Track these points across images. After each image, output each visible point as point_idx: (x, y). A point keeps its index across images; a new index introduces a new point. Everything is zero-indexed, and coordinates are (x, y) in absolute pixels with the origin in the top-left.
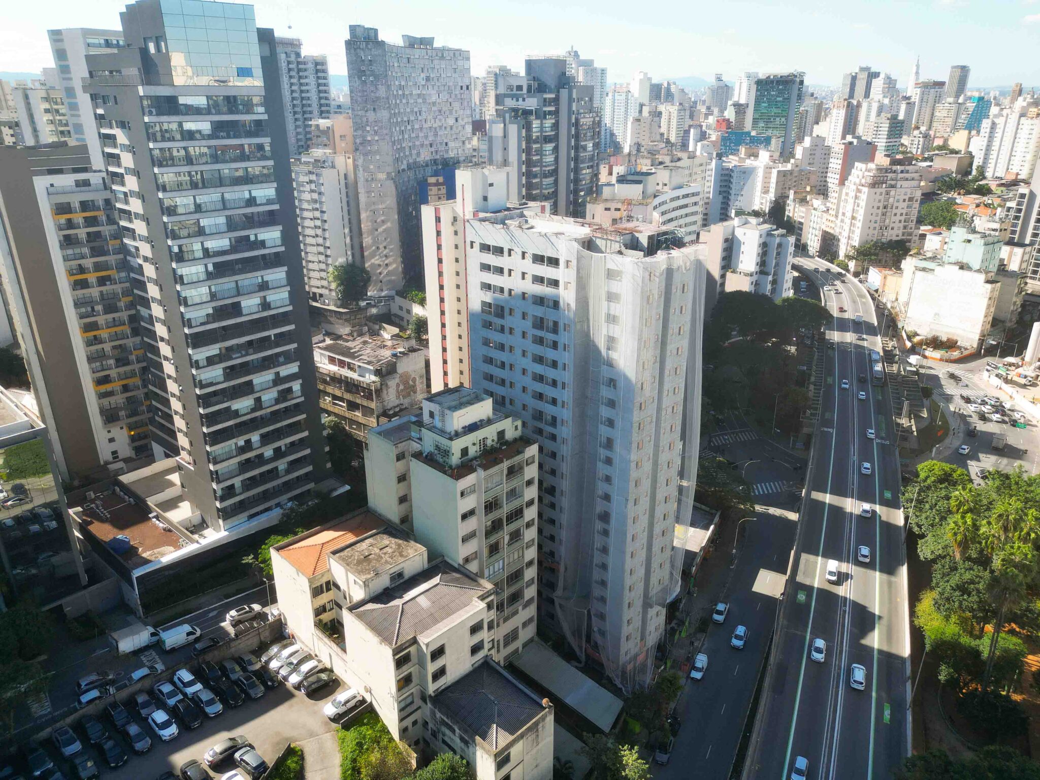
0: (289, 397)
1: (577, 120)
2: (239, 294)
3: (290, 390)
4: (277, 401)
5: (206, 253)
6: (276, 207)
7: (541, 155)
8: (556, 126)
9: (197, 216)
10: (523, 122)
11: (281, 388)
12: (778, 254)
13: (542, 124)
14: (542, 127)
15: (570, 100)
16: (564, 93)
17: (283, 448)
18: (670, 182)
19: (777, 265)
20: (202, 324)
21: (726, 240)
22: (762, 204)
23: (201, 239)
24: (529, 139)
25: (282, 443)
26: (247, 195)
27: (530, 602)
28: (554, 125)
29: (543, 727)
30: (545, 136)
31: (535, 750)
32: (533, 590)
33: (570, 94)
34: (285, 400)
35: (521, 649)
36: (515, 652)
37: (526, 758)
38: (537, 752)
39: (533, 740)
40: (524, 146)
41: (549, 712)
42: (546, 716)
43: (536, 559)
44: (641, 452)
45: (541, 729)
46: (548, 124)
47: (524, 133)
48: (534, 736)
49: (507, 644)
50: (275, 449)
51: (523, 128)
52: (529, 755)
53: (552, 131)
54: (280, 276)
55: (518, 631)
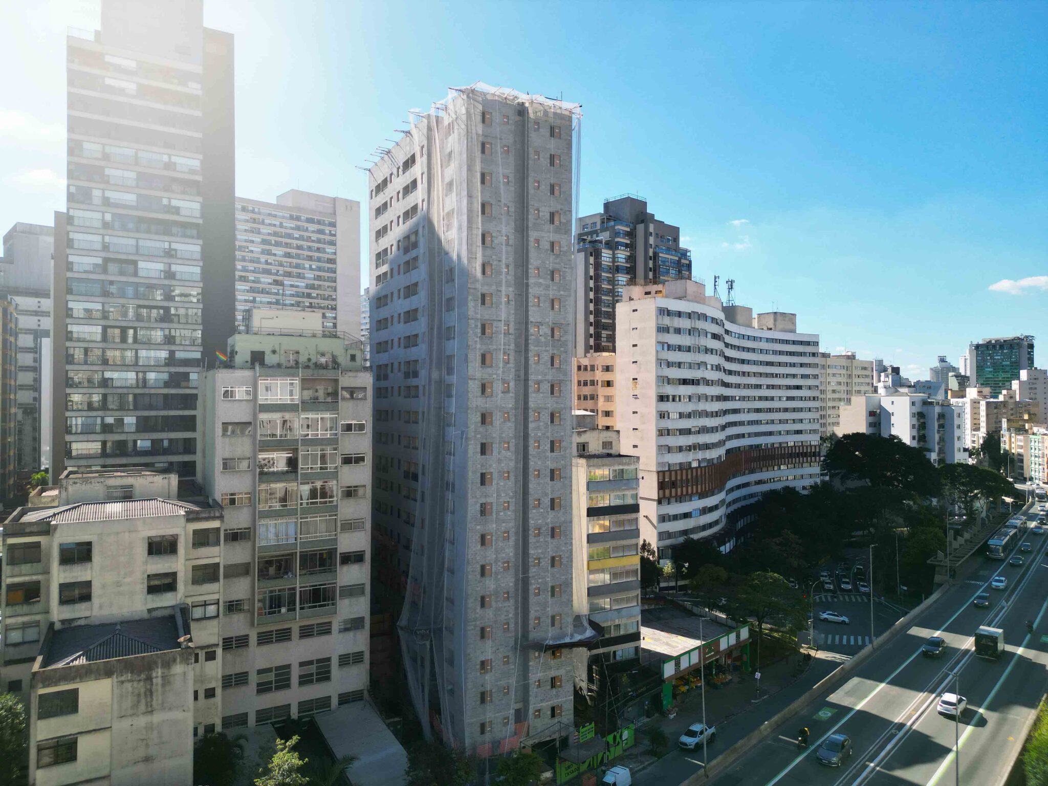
0: (183, 384)
1: (655, 255)
2: (137, 253)
3: (186, 376)
4: (167, 385)
5: (106, 202)
6: (199, 178)
7: (614, 285)
8: (632, 259)
9: (103, 163)
10: (591, 250)
11: (173, 370)
12: (941, 426)
13: (614, 254)
14: (614, 258)
15: (647, 234)
16: (640, 228)
17: (166, 443)
18: (775, 325)
19: (942, 440)
20: (86, 272)
21: (872, 414)
22: (974, 442)
23: (102, 186)
24: (598, 266)
25: (166, 436)
26: (165, 158)
27: (354, 624)
28: (629, 257)
29: (166, 681)
30: (617, 266)
31: (142, 721)
32: (360, 607)
33: (646, 228)
34: (178, 386)
35: (335, 702)
36: (325, 702)
37: (116, 725)
38: (150, 728)
39: (139, 695)
40: (592, 273)
41: (181, 655)
42: (175, 660)
43: (368, 557)
44: (489, 370)
45: (159, 681)
46: (622, 255)
47: (592, 260)
48: (141, 687)
49: (305, 680)
50: (153, 441)
51: (592, 255)
52: (126, 724)
53: (627, 262)
54: (192, 248)
55: (329, 666)
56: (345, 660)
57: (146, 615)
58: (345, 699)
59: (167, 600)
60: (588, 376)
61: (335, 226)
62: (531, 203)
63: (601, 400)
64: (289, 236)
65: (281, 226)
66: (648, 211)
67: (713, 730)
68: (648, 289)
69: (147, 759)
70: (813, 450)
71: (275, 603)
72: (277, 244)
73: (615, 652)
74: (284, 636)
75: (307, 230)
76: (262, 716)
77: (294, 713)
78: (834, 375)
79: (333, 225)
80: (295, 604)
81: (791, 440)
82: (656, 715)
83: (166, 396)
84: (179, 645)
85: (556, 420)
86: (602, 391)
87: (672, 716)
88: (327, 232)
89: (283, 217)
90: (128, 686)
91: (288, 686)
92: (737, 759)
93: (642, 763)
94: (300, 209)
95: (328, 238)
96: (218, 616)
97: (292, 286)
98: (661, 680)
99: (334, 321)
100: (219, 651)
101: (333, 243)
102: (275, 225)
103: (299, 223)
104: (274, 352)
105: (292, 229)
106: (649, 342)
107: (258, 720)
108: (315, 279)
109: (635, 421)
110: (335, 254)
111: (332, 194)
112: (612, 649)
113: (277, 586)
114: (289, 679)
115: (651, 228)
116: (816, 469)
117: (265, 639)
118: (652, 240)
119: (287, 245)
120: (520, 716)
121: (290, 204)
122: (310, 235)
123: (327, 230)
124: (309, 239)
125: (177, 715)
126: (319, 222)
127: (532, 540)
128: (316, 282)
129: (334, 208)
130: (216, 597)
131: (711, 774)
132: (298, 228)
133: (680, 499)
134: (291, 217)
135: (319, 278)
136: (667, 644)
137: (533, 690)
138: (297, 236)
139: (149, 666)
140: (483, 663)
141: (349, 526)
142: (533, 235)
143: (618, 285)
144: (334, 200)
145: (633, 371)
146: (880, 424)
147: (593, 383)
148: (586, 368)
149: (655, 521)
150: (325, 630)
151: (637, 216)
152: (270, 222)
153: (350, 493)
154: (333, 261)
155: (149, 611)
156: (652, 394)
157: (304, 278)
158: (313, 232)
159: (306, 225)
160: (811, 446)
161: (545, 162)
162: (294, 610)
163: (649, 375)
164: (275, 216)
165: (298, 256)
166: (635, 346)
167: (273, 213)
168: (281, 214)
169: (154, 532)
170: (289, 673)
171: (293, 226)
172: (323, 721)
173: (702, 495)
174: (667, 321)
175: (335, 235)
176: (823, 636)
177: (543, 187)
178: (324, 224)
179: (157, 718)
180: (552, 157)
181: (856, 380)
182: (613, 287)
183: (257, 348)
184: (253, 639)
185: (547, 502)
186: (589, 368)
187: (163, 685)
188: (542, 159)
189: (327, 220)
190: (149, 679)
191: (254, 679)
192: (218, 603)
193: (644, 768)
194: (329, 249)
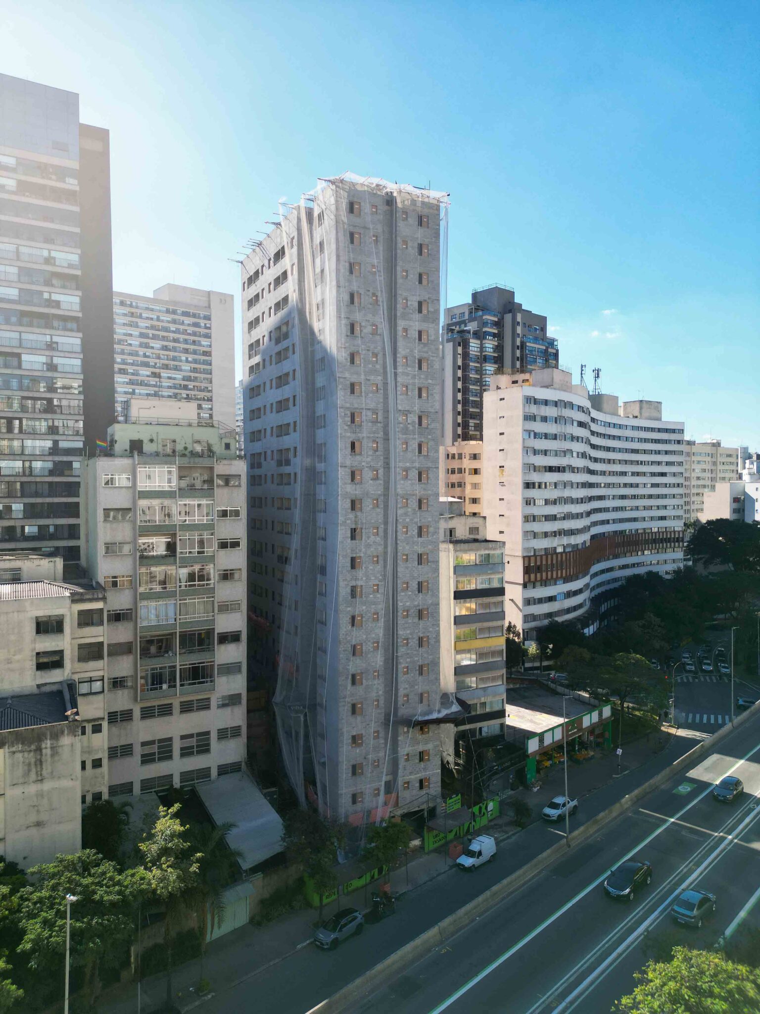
0: (66, 473)
1: (523, 344)
2: (20, 346)
3: (69, 464)
4: (52, 473)
6: (78, 273)
7: (481, 375)
8: (499, 348)
10: (459, 340)
11: (57, 458)
13: (481, 344)
14: (482, 348)
15: (515, 324)
16: (508, 317)
17: (52, 529)
18: (641, 413)
21: (736, 500)
24: (466, 355)
25: (51, 522)
26: (45, 253)
27: (232, 700)
28: (497, 346)
29: (55, 751)
30: (485, 356)
31: (32, 789)
32: (238, 684)
33: (514, 318)
34: (61, 474)
35: (214, 773)
36: (204, 773)
37: (9, 793)
38: (40, 795)
39: (29, 764)
40: (460, 362)
41: (69, 727)
42: (63, 732)
43: (244, 637)
44: (358, 458)
45: (49, 751)
46: (490, 345)
47: (460, 350)
48: (31, 757)
49: (186, 752)
50: (40, 527)
51: (459, 345)
52: (17, 791)
53: (494, 352)
54: (72, 341)
55: (209, 739)
56: (223, 734)
57: (35, 690)
58: (224, 770)
59: (55, 676)
60: (455, 464)
61: (209, 319)
62: (399, 292)
63: (468, 488)
64: (166, 330)
65: (158, 319)
66: (516, 301)
67: (575, 803)
68: (516, 377)
69: (39, 824)
70: (677, 536)
71: (157, 680)
72: (155, 337)
73: (480, 729)
74: (166, 710)
75: (183, 323)
76: (147, 785)
77: (177, 783)
78: (699, 462)
79: (208, 318)
80: (175, 681)
81: (655, 526)
82: (521, 788)
83: (50, 484)
84: (66, 718)
85: (424, 507)
86: (469, 479)
87: (535, 790)
88: (203, 325)
89: (160, 311)
90: (19, 756)
91: (170, 757)
92: (598, 830)
93: (506, 832)
94: (175, 303)
95: (203, 331)
96: (103, 691)
97: (170, 378)
98: (524, 755)
99: (210, 412)
100: (105, 725)
101: (208, 336)
102: (152, 319)
103: (176, 317)
104: (152, 441)
105: (169, 322)
106: (516, 429)
107: (143, 788)
108: (191, 371)
109: (502, 508)
110: (210, 346)
111: (207, 288)
112: (478, 725)
113: (159, 663)
114: (171, 751)
115: (519, 318)
116: (680, 555)
117: (147, 714)
118: (519, 330)
119: (164, 338)
120: (390, 787)
121: (166, 297)
122: (186, 328)
123: (202, 323)
124: (185, 332)
125: (65, 783)
126: (194, 316)
127: (401, 621)
128: (192, 375)
129: (209, 301)
130: (101, 673)
131: (573, 844)
132: (174, 322)
133: (545, 583)
134: (168, 311)
135: (195, 370)
136: (531, 721)
137: (402, 763)
138: (174, 329)
139: (39, 738)
140: (354, 738)
141: (225, 608)
142: (401, 324)
143: (486, 374)
144: (209, 293)
145: (500, 459)
146: (744, 510)
147: (460, 471)
148: (453, 457)
149: (520, 604)
150: (204, 705)
151: (505, 306)
152: (147, 316)
153: (226, 576)
154: (207, 354)
155: (39, 686)
156: (519, 481)
157: (181, 370)
158: (189, 325)
159: (182, 318)
160: (674, 532)
161: (413, 251)
162: (175, 686)
163: (515, 463)
164: (152, 310)
165: (174, 349)
166: (502, 434)
167: (151, 307)
168: (158, 308)
169: (42, 612)
170: (171, 745)
171: (169, 319)
172: (203, 791)
173: (567, 580)
174: (533, 409)
175: (209, 328)
176: (684, 714)
177: (411, 276)
178: (199, 317)
179: (47, 786)
180: (420, 247)
181: (720, 467)
182: (481, 377)
183: (136, 437)
184: (137, 713)
185: (414, 585)
186: (456, 457)
187: (52, 756)
188: (410, 249)
189: (202, 313)
190: (39, 750)
191: (138, 750)
192: (103, 680)
193: (508, 838)
194: (205, 342)
